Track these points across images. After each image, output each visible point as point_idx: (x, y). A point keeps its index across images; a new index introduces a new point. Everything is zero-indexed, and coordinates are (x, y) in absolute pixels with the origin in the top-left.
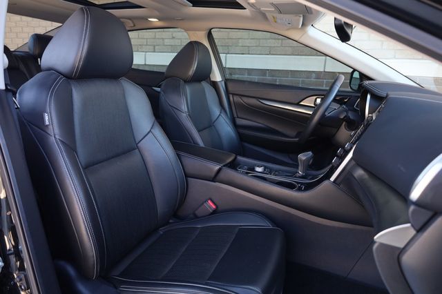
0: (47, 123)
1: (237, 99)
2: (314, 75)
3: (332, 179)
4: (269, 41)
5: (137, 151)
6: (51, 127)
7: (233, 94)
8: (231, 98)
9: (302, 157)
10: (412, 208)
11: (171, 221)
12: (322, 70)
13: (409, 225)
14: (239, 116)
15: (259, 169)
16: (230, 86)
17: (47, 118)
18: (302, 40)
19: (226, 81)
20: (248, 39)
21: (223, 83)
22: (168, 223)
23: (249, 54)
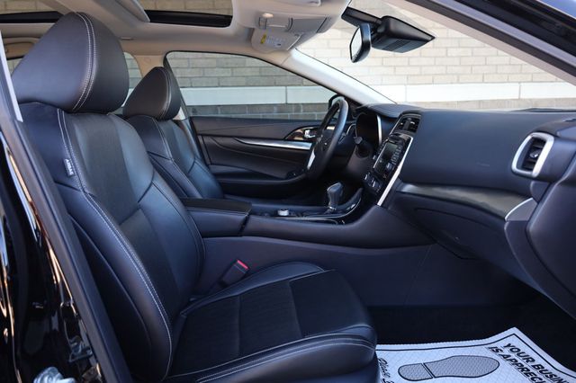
0: (71, 173)
1: (208, 140)
2: (275, 108)
3: (380, 203)
4: (216, 69)
5: (140, 210)
6: (76, 178)
7: (203, 135)
8: (201, 141)
9: (333, 189)
10: (533, 183)
11: (192, 299)
12: (284, 102)
13: (531, 199)
14: (213, 161)
15: (285, 213)
16: (197, 124)
17: (69, 166)
18: (286, 65)
19: (191, 119)
20: (188, 68)
21: (188, 121)
22: (190, 303)
23: (192, 87)
